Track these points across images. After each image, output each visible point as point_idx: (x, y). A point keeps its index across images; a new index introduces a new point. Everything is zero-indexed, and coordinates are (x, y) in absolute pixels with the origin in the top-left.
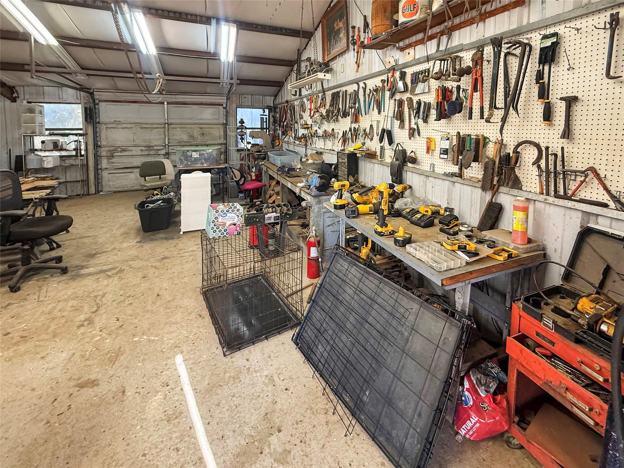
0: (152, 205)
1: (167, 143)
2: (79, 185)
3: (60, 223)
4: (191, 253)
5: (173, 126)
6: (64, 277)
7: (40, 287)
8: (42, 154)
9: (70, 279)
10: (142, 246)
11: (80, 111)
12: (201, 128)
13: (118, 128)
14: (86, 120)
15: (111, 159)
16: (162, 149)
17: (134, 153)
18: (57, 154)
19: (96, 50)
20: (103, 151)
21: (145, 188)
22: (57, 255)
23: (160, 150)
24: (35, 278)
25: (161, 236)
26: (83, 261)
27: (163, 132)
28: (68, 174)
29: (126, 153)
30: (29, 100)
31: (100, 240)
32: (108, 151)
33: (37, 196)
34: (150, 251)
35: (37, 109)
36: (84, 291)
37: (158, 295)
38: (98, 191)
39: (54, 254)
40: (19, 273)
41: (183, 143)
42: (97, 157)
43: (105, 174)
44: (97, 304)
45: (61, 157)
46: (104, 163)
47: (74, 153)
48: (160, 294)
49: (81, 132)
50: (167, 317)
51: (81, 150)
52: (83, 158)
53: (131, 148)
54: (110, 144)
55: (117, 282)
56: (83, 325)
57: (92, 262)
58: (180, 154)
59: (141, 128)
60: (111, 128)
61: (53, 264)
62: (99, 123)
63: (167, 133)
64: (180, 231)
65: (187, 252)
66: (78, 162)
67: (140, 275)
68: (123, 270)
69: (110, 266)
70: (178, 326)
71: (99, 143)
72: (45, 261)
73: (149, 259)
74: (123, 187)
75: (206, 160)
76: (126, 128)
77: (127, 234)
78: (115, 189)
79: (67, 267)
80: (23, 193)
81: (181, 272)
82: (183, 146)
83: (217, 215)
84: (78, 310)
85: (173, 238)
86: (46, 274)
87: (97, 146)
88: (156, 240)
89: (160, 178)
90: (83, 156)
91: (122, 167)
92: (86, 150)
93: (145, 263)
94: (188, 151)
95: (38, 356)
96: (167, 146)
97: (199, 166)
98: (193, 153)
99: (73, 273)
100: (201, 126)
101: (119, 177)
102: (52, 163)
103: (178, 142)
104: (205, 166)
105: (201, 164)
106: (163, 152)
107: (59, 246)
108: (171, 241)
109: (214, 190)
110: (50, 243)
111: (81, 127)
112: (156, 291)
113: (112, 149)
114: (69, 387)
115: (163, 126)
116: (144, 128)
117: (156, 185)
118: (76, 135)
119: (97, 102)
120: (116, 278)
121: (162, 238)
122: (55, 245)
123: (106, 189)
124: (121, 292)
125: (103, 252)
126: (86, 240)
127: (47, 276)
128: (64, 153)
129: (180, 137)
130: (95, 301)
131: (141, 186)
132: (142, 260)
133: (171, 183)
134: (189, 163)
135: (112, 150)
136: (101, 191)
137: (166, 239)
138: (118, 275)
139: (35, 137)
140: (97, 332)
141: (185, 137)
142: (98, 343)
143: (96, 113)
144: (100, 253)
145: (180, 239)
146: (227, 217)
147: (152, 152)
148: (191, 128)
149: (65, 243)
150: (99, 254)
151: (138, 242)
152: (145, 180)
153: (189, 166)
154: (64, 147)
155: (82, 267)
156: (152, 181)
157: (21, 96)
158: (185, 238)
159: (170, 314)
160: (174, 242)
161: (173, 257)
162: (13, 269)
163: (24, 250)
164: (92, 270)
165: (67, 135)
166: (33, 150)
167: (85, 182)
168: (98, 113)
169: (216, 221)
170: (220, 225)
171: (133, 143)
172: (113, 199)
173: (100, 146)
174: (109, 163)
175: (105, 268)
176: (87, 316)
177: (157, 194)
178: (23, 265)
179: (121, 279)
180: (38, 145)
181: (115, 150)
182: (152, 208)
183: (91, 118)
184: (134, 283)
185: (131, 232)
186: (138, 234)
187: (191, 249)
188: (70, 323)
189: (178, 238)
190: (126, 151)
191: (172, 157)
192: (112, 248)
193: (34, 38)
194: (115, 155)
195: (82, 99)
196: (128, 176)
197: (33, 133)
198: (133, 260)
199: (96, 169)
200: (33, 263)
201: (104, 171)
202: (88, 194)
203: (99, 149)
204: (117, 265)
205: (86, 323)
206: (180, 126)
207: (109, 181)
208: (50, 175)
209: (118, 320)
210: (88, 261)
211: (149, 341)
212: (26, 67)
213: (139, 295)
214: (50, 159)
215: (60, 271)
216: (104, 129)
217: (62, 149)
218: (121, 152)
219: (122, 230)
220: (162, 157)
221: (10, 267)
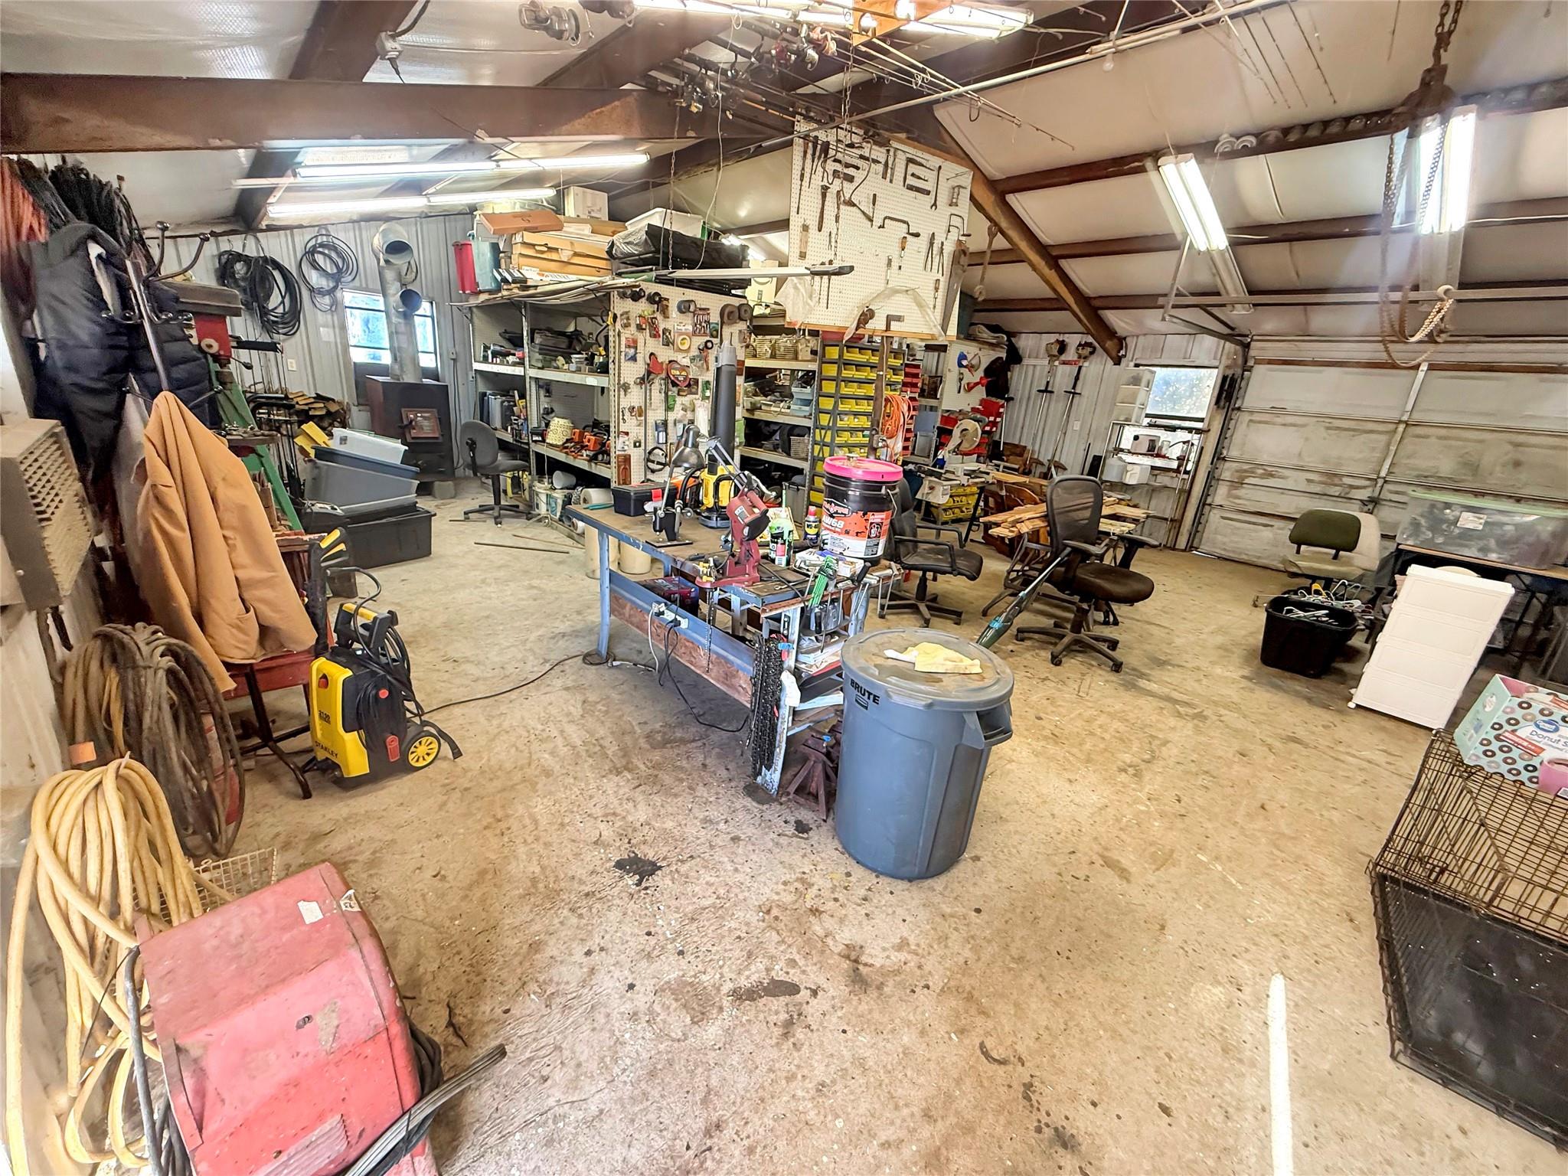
0: (1302, 614)
1: (1383, 474)
2: (1165, 526)
3: (1137, 586)
4: (1365, 765)
5: (1419, 430)
6: (1113, 677)
7: (1083, 675)
8: (1128, 458)
9: (1123, 685)
10: (1252, 690)
11: (1212, 383)
12: (1517, 445)
13: (1274, 424)
14: (1217, 402)
15: (1236, 488)
16: (1364, 487)
17: (1289, 484)
18: (1149, 461)
19: (1298, 246)
20: (1228, 469)
21: (1295, 570)
22: (1111, 636)
23: (1358, 488)
24: (1080, 657)
25: (1298, 688)
26: (1145, 665)
27: (1382, 445)
28: (1153, 502)
29: (1271, 482)
30: (1138, 362)
31: (1178, 642)
32: (1237, 471)
33: (1117, 531)
34: (1265, 707)
35: (1146, 377)
36: (1138, 718)
37: (1263, 807)
38: (1191, 547)
39: (1108, 632)
40: (1066, 640)
41: (1431, 481)
42: (1212, 479)
43: (1214, 517)
44: (1153, 751)
45: (1153, 468)
46: (1220, 495)
47: (1174, 465)
48: (1266, 807)
49: (1199, 425)
50: (1272, 862)
51: (1188, 460)
52: (1186, 476)
53: (1286, 473)
54: (1246, 456)
55: (1190, 733)
56: (1125, 771)
57: (1156, 673)
58: (1419, 510)
59: (1328, 428)
60: (1260, 422)
61: (1104, 647)
62: (1239, 409)
63: (1393, 448)
64: (1350, 699)
65: (1354, 756)
66: (1176, 483)
67: (1236, 745)
68: (1206, 718)
69: (1185, 698)
70: (1291, 898)
71: (1225, 452)
72: (1097, 639)
73: (1260, 723)
74: (1240, 553)
75: (1504, 543)
76: (1294, 425)
77: (1226, 650)
78: (1223, 552)
79: (1122, 663)
80: (1102, 520)
81: (1327, 794)
82: (1429, 488)
83: (1519, 714)
84: (1124, 742)
85: (1326, 707)
86: (1095, 659)
87: (1218, 457)
88: (1285, 691)
89: (1336, 557)
90: (1186, 472)
91: (1252, 510)
92: (1197, 464)
93: (1251, 728)
94: (1448, 505)
95: (1067, 775)
96: (1380, 482)
97: (1471, 553)
98: (1466, 515)
99: (1128, 678)
100: (1521, 438)
101: (1239, 529)
102: (1137, 476)
103: (1418, 476)
104: (1494, 558)
105: (1480, 550)
106: (1364, 494)
107: (1116, 623)
108: (1318, 711)
109: (1500, 637)
110: (1108, 611)
111: (1202, 414)
112: (1262, 797)
113: (1246, 467)
114: (1091, 849)
115: (1392, 427)
116: (1338, 428)
117: (1320, 570)
118: (1190, 430)
119: (1251, 363)
120: (1190, 725)
121: (1297, 694)
122: (1111, 619)
123: (1204, 547)
124: (1195, 757)
125: (1179, 666)
126: (1154, 630)
127: (1094, 663)
128: (1159, 462)
129: (1431, 464)
130: (1150, 743)
131: (1284, 561)
132: (1245, 717)
133: (1362, 576)
134: (1440, 540)
135: (1246, 471)
136: (1196, 549)
137: (1309, 700)
138: (1195, 721)
139: (1127, 427)
140: (1143, 796)
141: (1446, 466)
142: (1142, 816)
143: (1240, 388)
144: (1173, 666)
145: (1343, 718)
146: (1554, 736)
147: (1335, 491)
148: (1481, 441)
149: (1125, 621)
150: (1171, 665)
151: (1243, 677)
152: (1298, 552)
153: (1436, 547)
154: (1164, 452)
155: (1142, 675)
156: (1314, 559)
157: (1129, 355)
158: (1358, 720)
159: (1279, 862)
160: (1326, 716)
161: (1316, 747)
162: (1059, 631)
163: (1080, 609)
164: (1153, 687)
165: (1173, 429)
166: (1118, 450)
167: (1176, 523)
168: (1242, 391)
169: (1506, 727)
170: (1517, 745)
171: (1295, 462)
172: (1216, 571)
173: (1224, 459)
174: (1229, 495)
175: (1175, 695)
176: (1136, 760)
177: (1317, 592)
178: (1072, 631)
179: (1197, 730)
180: (1126, 443)
181: (1251, 472)
182: (1298, 621)
183: (1229, 398)
184: (1220, 753)
185: (1235, 650)
186: (1247, 660)
187: (1366, 754)
188: (1110, 755)
189: (1340, 712)
190: (1272, 476)
191: (1386, 512)
192: (1194, 665)
193: (1191, 241)
194: (1246, 481)
195: (1224, 357)
196: (1256, 531)
197: (1127, 420)
198: (1226, 707)
199: (1203, 503)
200: (1083, 635)
201: (1215, 511)
202: (1173, 548)
203: (1220, 465)
204: (1196, 701)
205: (1131, 771)
206: (1443, 432)
207: (1216, 532)
208: (1127, 497)
209: (1179, 801)
210: (1152, 669)
211: (1224, 879)
212: (1161, 301)
213: (1225, 782)
214: (1137, 469)
215: (1111, 663)
216: (1244, 425)
217: (1158, 456)
218: (1262, 477)
219: (1219, 639)
220: (1357, 505)
221: (1056, 625)
